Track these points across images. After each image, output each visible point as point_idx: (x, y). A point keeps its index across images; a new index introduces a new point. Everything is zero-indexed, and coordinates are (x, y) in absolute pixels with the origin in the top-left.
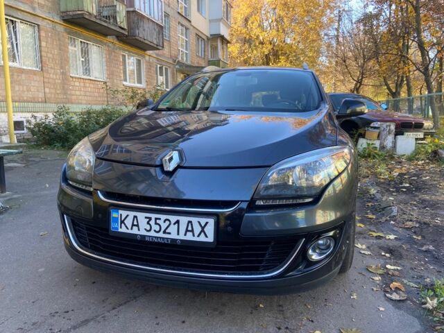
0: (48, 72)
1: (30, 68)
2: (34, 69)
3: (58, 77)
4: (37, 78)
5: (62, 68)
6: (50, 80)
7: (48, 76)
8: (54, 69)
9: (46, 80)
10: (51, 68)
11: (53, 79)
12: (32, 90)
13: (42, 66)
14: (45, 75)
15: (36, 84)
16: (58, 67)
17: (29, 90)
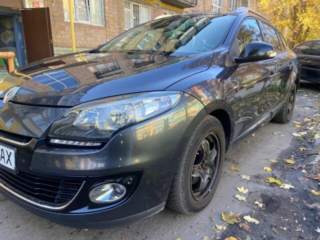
0: (109, 28)
1: (97, 25)
2: (100, 25)
3: (116, 31)
4: (101, 32)
5: (119, 24)
6: (111, 34)
7: (109, 31)
8: (113, 25)
9: (108, 33)
10: (112, 25)
11: (113, 32)
12: (99, 40)
13: (105, 24)
14: (107, 29)
15: (102, 36)
16: (116, 24)
17: (96, 40)
